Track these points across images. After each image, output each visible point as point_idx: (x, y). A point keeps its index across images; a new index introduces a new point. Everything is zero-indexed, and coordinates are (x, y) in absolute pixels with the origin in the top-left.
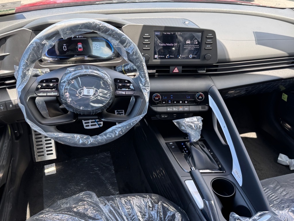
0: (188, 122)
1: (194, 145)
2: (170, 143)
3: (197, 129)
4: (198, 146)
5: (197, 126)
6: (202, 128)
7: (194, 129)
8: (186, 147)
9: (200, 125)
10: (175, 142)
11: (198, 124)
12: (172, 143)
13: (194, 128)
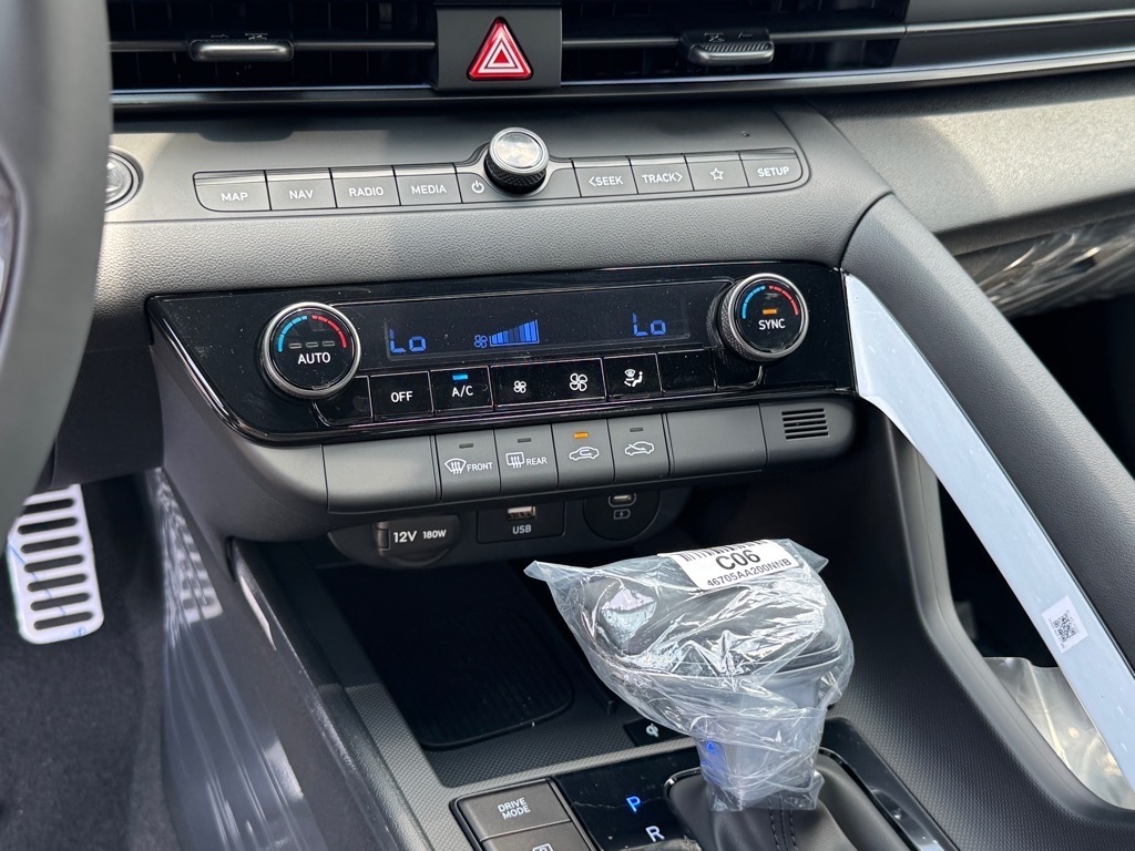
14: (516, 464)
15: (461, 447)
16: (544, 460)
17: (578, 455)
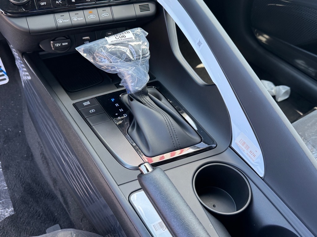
0: (113, 45)
1: (139, 98)
2: (85, 104)
3: (139, 59)
4: (148, 98)
5: (137, 52)
6: (151, 54)
7: (130, 60)
8: (122, 105)
9: (144, 47)
10: (96, 97)
11: (139, 45)
12: (88, 103)
13: (131, 58)
14: (75, 20)
15: (61, 16)
16: (82, 18)
17: (90, 17)
